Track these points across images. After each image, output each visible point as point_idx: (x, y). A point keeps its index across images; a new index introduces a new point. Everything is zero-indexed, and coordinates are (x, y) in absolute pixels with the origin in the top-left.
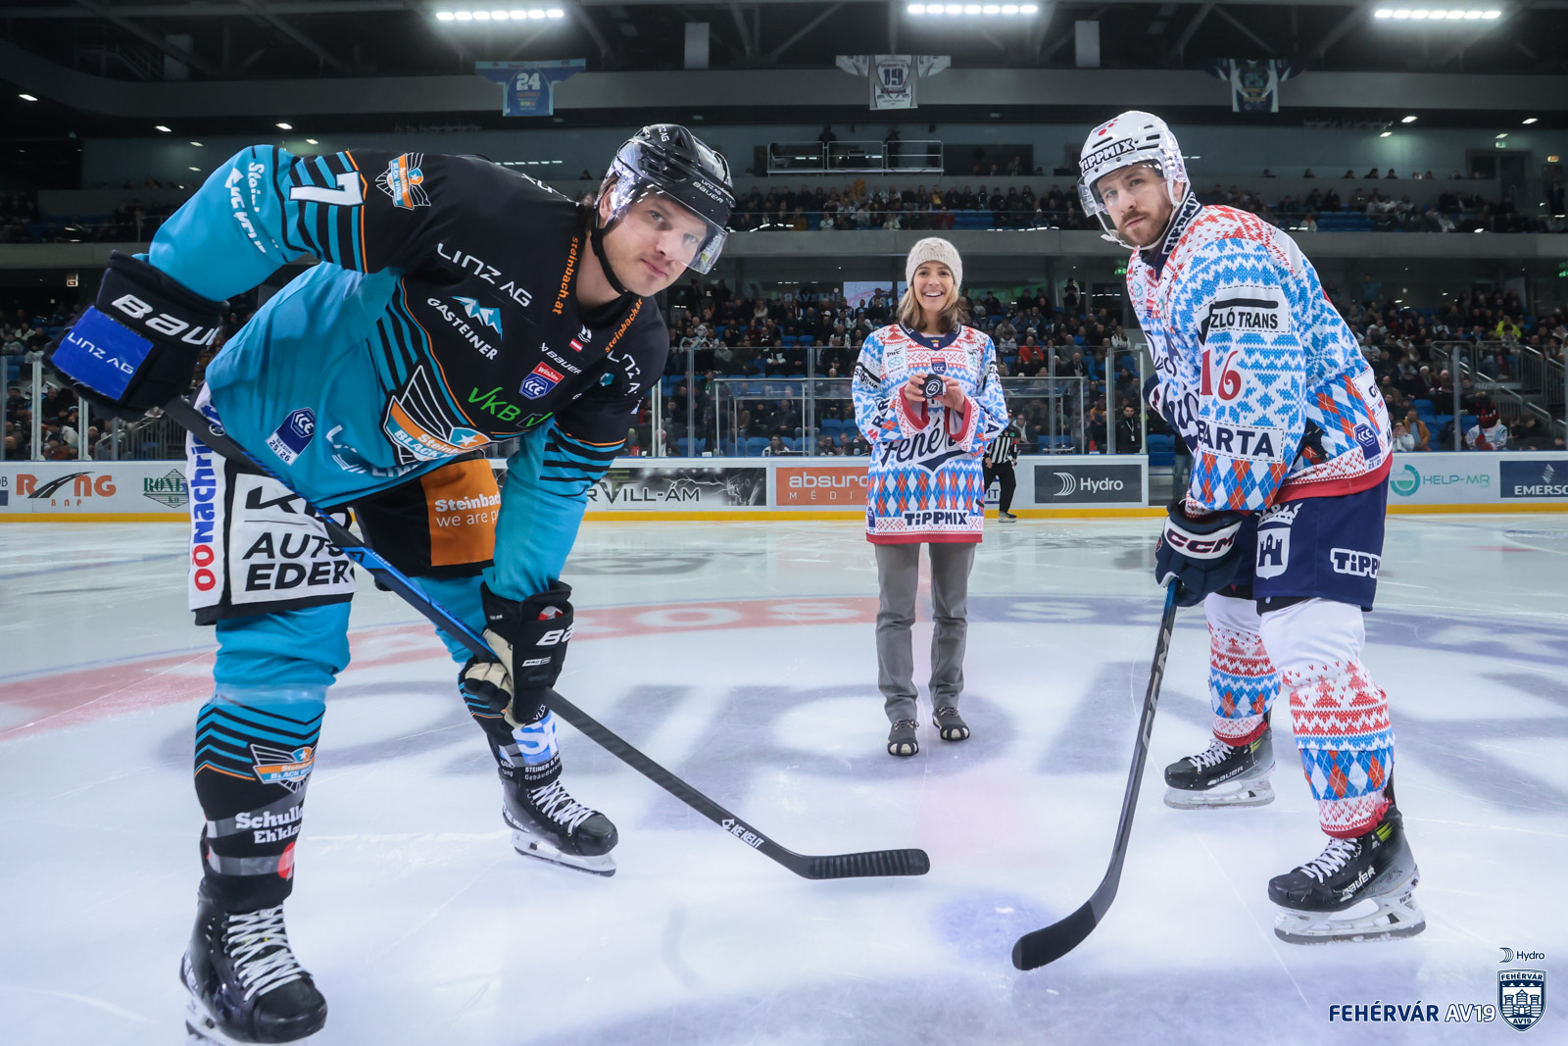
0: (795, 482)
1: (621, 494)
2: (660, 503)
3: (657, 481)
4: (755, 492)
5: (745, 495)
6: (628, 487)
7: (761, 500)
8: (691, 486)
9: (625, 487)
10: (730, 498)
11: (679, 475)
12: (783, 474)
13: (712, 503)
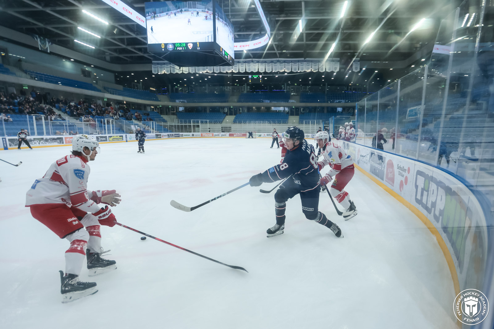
0: (67, 140)
1: (41, 143)
2: (48, 144)
3: (47, 140)
4: (62, 142)
5: (60, 142)
6: (42, 141)
7: (63, 143)
8: (52, 141)
9: (41, 141)
10: (58, 143)
11: (50, 139)
12: (66, 138)
13: (56, 144)
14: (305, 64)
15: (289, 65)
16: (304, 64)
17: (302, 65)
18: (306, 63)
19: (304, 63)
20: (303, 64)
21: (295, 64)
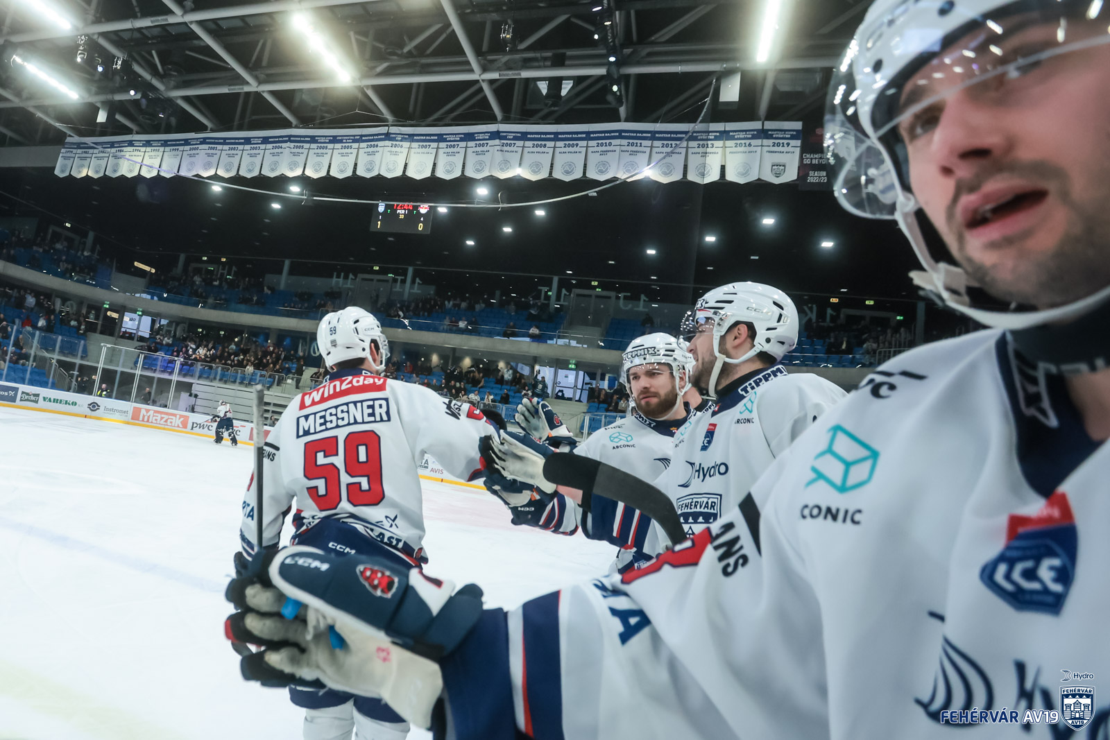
14: (617, 148)
15: (542, 149)
16: (614, 148)
17: (604, 153)
18: (625, 142)
19: (614, 142)
20: (608, 148)
21: (569, 146)
